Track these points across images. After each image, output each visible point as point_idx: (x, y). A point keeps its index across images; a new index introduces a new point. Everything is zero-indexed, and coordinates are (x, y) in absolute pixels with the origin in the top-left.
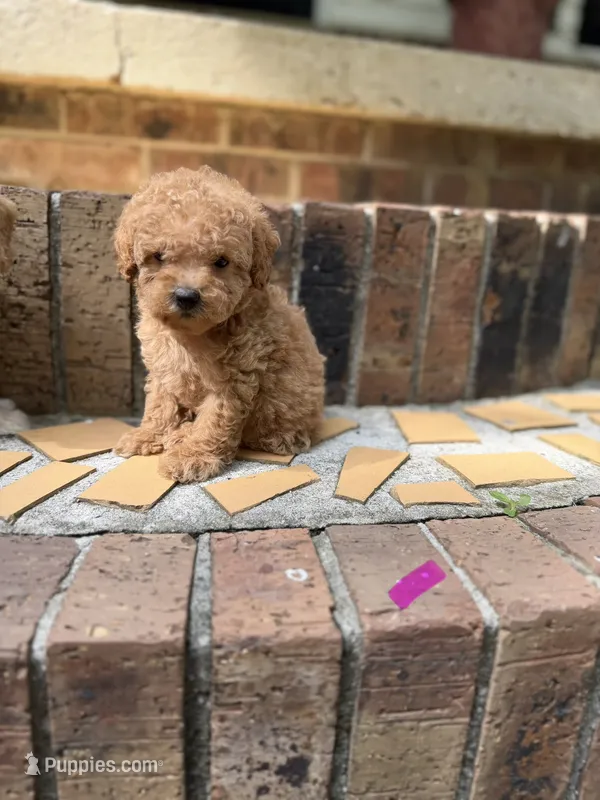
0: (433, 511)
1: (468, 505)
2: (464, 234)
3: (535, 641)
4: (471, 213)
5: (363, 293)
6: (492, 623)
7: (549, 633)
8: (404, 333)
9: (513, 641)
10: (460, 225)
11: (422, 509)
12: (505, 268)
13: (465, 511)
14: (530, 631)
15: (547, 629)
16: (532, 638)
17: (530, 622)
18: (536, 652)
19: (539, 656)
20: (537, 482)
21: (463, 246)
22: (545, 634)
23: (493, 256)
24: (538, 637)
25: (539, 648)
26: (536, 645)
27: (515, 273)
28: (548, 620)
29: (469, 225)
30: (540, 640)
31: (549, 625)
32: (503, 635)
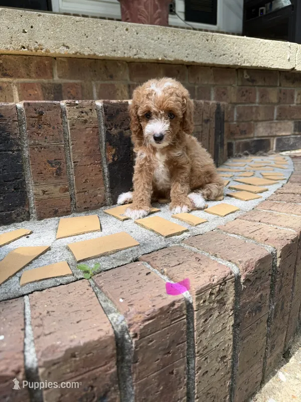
0: (38, 286)
1: (64, 276)
2: (84, 114)
3: (67, 368)
4: (86, 103)
5: (26, 153)
6: (33, 365)
7: (75, 361)
8: (59, 173)
9: (49, 373)
10: (80, 110)
11: (33, 285)
12: (114, 131)
13: (61, 280)
14: (61, 363)
15: (74, 359)
16: (64, 368)
17: (59, 359)
18: (70, 374)
19: (73, 376)
20: (117, 251)
21: (86, 121)
22: (73, 362)
23: (106, 125)
24: (68, 365)
25: (71, 372)
26: (68, 370)
27: (121, 134)
28: (72, 354)
29: (87, 109)
30: (70, 367)
31: (74, 356)
32: (41, 371)
